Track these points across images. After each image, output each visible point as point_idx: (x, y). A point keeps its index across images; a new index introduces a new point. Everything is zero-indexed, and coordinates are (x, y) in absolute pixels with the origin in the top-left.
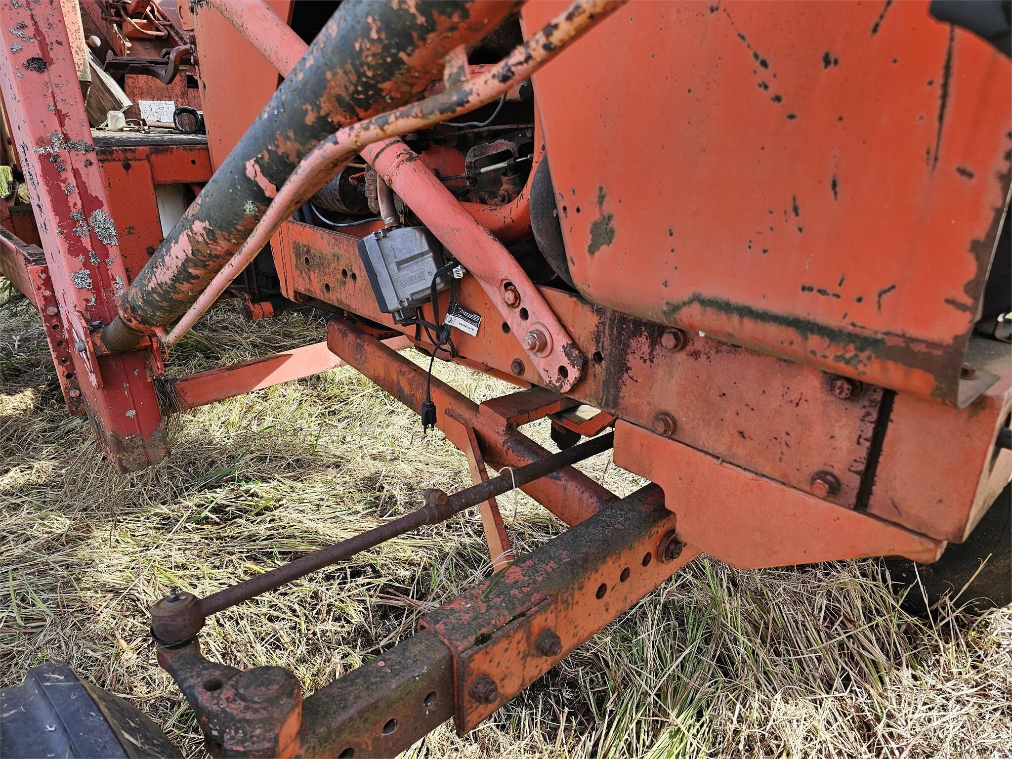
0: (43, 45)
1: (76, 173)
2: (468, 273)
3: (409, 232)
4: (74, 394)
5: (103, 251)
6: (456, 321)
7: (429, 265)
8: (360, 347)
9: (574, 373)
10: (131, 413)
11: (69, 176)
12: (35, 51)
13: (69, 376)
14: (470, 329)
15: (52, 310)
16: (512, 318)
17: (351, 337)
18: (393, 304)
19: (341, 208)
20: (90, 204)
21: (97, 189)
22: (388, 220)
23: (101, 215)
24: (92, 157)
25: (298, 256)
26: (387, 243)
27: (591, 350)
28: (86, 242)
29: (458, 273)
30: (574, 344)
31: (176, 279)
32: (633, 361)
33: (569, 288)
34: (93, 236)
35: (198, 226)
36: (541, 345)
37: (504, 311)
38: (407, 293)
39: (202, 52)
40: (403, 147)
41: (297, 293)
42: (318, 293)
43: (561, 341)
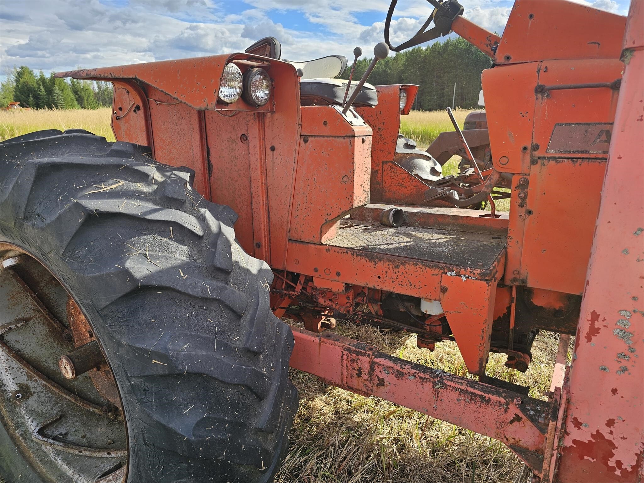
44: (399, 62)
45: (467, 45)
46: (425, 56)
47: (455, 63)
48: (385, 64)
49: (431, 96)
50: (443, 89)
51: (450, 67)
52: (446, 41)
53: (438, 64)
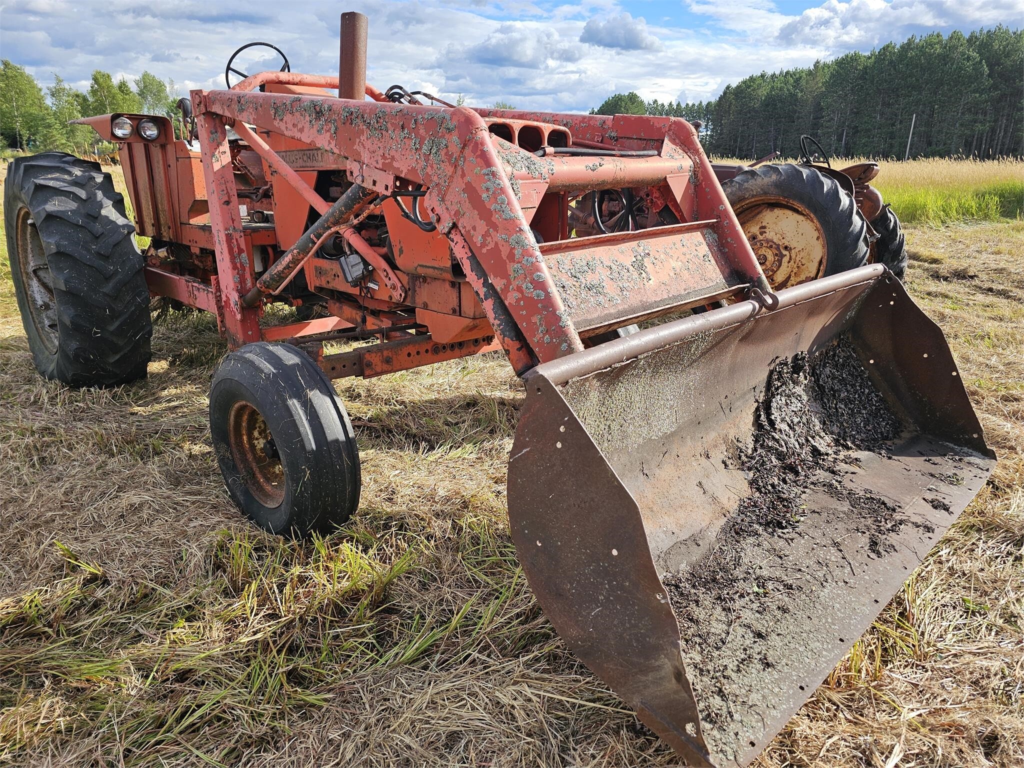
0: (229, 197)
1: (237, 240)
2: (374, 269)
3: (355, 256)
4: (223, 329)
5: (244, 269)
6: (371, 285)
7: (362, 266)
8: (341, 308)
9: (403, 295)
10: (250, 333)
11: (234, 241)
12: (226, 199)
13: (222, 322)
14: (376, 287)
15: (218, 294)
16: (386, 280)
17: (337, 304)
18: (350, 279)
19: (333, 252)
20: (241, 251)
21: (243, 246)
22: (348, 253)
23: (244, 255)
24: (242, 234)
25: (316, 271)
26: (348, 260)
27: (407, 288)
28: (238, 265)
29: (370, 268)
30: (403, 286)
31: (284, 269)
32: (417, 289)
33: (399, 270)
34: (241, 263)
35: (295, 251)
36: (394, 287)
37: (384, 278)
38: (354, 275)
39: (275, 190)
40: (352, 230)
41: (316, 287)
42: (325, 286)
43: (399, 285)
44: (818, 79)
45: (945, 48)
46: (866, 68)
47: (917, 80)
48: (795, 82)
49: (869, 137)
50: (893, 125)
51: (908, 87)
52: (906, 42)
53: (886, 81)
